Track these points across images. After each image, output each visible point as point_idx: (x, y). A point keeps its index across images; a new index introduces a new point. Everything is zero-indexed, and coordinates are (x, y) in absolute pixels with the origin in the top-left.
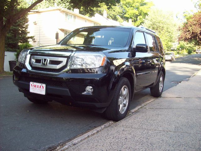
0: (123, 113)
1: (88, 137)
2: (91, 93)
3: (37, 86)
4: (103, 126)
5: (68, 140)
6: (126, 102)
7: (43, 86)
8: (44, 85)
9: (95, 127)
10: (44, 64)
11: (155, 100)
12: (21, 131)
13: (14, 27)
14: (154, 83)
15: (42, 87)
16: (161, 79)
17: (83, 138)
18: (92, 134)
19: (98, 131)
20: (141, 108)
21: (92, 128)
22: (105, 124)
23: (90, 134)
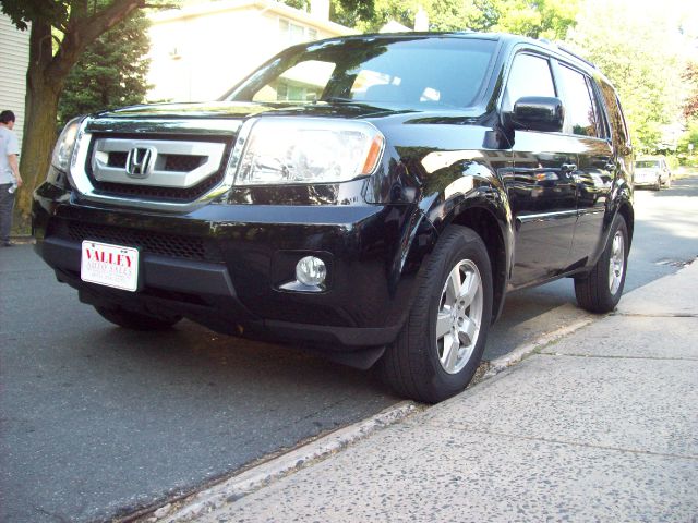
0: (455, 372)
1: (300, 465)
2: (320, 286)
3: (107, 258)
4: (369, 424)
5: (212, 478)
6: (472, 325)
7: (128, 258)
8: (133, 253)
9: (338, 426)
10: (138, 170)
11: (593, 326)
12: (30, 435)
13: (101, 68)
14: (587, 258)
15: (124, 261)
16: (617, 244)
17: (274, 472)
18: (316, 457)
19: (347, 442)
20: (535, 352)
21: (324, 429)
22: (380, 416)
23: (310, 456)
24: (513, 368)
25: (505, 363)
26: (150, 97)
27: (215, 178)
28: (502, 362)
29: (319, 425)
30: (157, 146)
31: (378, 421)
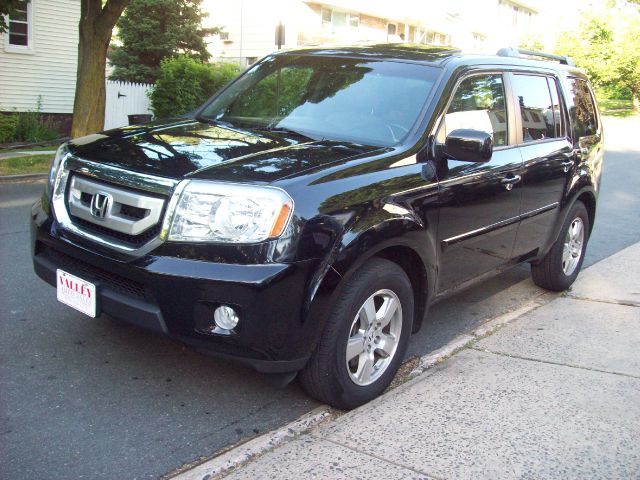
1: (206, 479)
2: (230, 331)
3: (74, 286)
4: (282, 432)
6: (390, 345)
7: (88, 290)
8: (92, 287)
9: (257, 433)
10: (98, 213)
14: (537, 249)
15: (86, 292)
16: (575, 230)
18: (223, 470)
19: (254, 455)
20: (468, 346)
21: (243, 435)
22: (296, 424)
23: (217, 470)
24: (439, 367)
25: (434, 360)
26: (204, 24)
27: (156, 229)
28: (430, 359)
29: (239, 432)
30: (113, 194)
31: (291, 431)
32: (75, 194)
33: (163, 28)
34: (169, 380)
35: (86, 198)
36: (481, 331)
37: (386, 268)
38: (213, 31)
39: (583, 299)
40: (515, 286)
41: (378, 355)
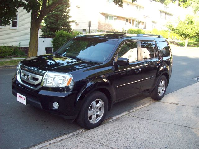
0: (95, 123)
1: (50, 144)
3: (21, 97)
4: (71, 134)
5: (32, 146)
6: (101, 113)
7: (24, 98)
9: (65, 134)
12: (3, 133)
13: (57, 12)
17: (44, 146)
18: (54, 142)
19: (63, 139)
20: (126, 115)
21: (61, 135)
22: (75, 132)
23: (53, 142)
24: (117, 120)
25: (116, 118)
26: (70, 20)
27: (40, 84)
28: (114, 118)
29: (60, 134)
30: (31, 75)
31: (73, 134)
32: (22, 74)
33: (57, 21)
34: (45, 121)
35: (25, 75)
36: (131, 111)
37: (99, 93)
38: (72, 22)
39: (163, 102)
40: (145, 99)
41: (98, 116)
